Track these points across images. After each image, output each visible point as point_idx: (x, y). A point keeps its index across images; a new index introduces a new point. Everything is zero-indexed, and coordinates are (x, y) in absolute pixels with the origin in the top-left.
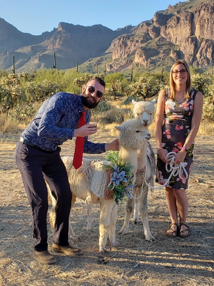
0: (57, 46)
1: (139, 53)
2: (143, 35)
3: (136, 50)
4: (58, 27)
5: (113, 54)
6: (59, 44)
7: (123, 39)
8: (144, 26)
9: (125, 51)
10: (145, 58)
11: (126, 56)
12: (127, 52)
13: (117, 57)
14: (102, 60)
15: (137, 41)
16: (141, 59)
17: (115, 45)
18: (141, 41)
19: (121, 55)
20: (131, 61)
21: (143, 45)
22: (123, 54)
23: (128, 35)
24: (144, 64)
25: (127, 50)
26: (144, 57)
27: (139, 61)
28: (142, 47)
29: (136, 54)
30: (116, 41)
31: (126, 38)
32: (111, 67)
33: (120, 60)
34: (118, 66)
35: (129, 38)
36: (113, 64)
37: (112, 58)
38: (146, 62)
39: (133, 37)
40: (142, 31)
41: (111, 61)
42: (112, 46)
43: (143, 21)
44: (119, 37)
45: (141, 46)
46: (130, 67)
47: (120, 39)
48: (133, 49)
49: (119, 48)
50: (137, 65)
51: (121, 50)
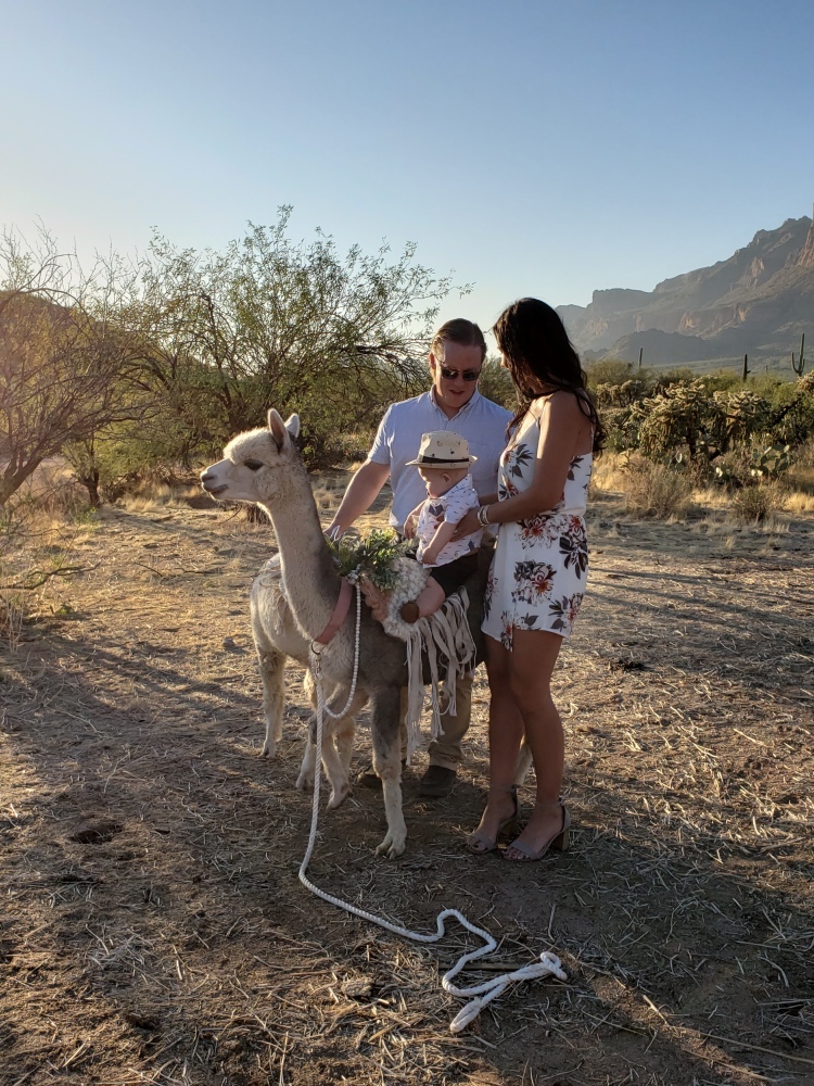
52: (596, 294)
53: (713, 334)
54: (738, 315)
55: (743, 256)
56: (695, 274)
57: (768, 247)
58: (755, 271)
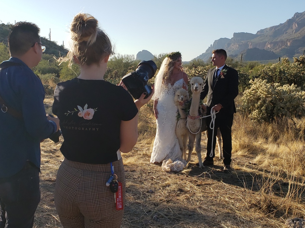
54: (287, 44)
55: (290, 22)
56: (272, 28)
57: (300, 19)
58: (294, 27)
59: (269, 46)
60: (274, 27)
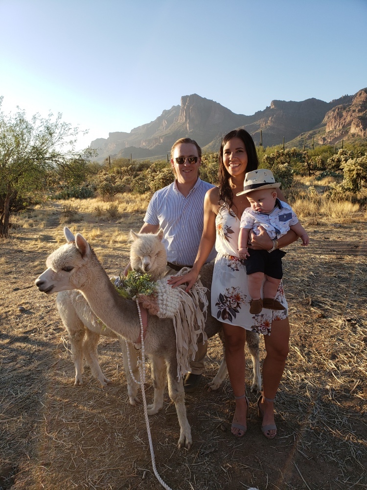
0: (269, 123)
1: (356, 123)
2: (361, 103)
3: (352, 120)
4: (270, 105)
5: (327, 126)
6: (271, 121)
7: (338, 110)
8: (362, 94)
9: (340, 123)
10: (363, 128)
11: (341, 127)
12: (342, 123)
13: (331, 129)
14: (315, 133)
15: (354, 111)
16: (358, 129)
17: (329, 117)
18: (358, 110)
19: (336, 127)
20: (347, 132)
21: (361, 114)
22: (338, 126)
23: (344, 106)
24: (362, 134)
25: (342, 121)
26: (361, 127)
27: (355, 132)
28: (359, 117)
29: (352, 124)
30: (331, 113)
31: (341, 109)
32: (324, 139)
33: (334, 132)
34: (332, 138)
35: (344, 109)
36: (326, 136)
37: (325, 130)
38: (363, 132)
39: (350, 107)
40: (360, 99)
41: (324, 134)
42: (326, 119)
43: (362, 89)
44: (333, 109)
45: (358, 115)
46: (345, 138)
47: (334, 111)
48: (349, 119)
49: (333, 120)
50: (353, 135)
51: (335, 122)
52: (110, 134)
53: (153, 148)
54: (160, 140)
55: (160, 119)
56: (144, 126)
57: (168, 116)
58: (164, 124)
59: (144, 144)
60: (145, 125)
